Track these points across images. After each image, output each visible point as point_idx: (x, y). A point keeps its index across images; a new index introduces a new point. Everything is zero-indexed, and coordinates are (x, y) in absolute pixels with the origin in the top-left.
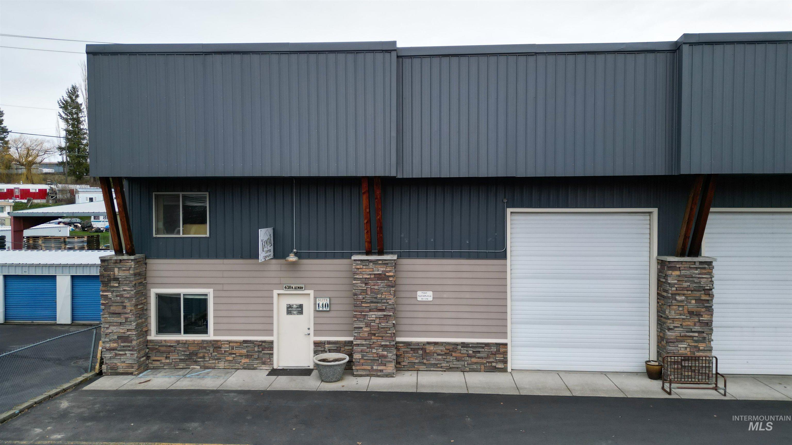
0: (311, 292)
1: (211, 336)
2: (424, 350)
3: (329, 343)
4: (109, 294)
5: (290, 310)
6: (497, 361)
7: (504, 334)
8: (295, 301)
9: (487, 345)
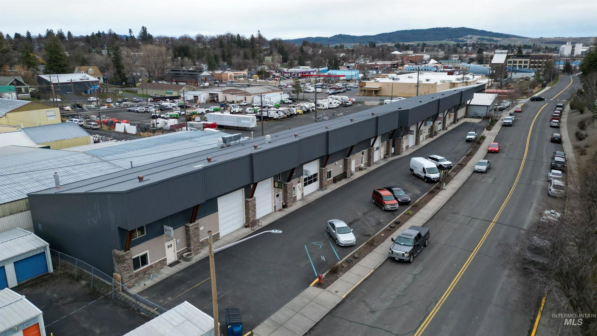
0: (175, 239)
1: (149, 264)
2: (203, 243)
3: (180, 251)
4: (125, 265)
5: (168, 247)
6: (218, 238)
7: (219, 230)
8: (169, 244)
9: (215, 235)
